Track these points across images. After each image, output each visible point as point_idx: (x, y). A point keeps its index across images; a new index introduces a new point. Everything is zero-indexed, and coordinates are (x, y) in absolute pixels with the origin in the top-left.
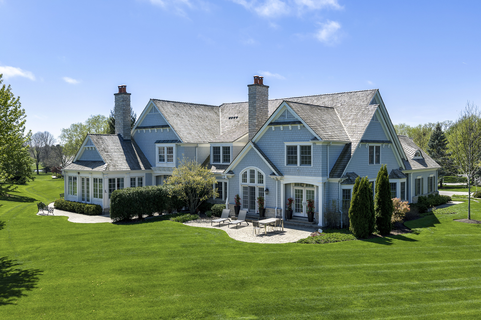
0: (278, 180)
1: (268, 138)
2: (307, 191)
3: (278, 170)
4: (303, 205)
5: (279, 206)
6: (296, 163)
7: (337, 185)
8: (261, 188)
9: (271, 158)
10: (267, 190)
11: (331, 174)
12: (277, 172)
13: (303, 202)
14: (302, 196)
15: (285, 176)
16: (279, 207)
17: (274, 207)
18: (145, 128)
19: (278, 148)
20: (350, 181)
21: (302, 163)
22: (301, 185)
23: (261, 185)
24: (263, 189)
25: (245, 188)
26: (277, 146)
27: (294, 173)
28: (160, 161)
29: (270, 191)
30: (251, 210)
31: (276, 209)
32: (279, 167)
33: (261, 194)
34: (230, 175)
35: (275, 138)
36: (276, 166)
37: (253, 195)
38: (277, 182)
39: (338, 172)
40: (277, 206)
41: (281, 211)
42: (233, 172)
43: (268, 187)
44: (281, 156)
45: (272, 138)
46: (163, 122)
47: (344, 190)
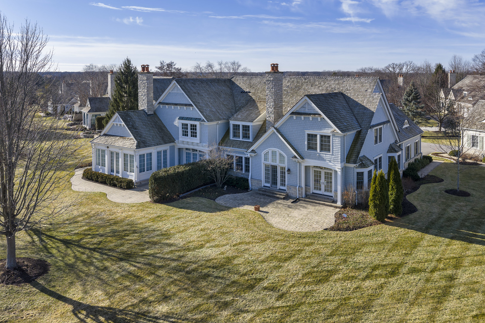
1: (289, 125)
2: (325, 172)
3: (299, 154)
4: (321, 184)
6: (316, 149)
7: (353, 169)
8: (283, 168)
9: (293, 143)
11: (347, 160)
13: (321, 181)
14: (320, 176)
15: (306, 160)
16: (300, 186)
17: (295, 185)
18: (167, 104)
20: (363, 165)
21: (321, 150)
22: (321, 168)
23: (282, 165)
25: (267, 167)
26: (298, 133)
27: (314, 157)
28: (183, 135)
29: (291, 171)
30: (273, 186)
31: (297, 187)
32: (300, 151)
33: (283, 173)
34: (253, 154)
35: (296, 126)
36: (298, 150)
37: (275, 173)
38: (298, 164)
39: (353, 158)
41: (302, 189)
42: (256, 151)
43: (290, 167)
44: (302, 142)
45: (293, 126)
46: (186, 101)
47: (358, 173)
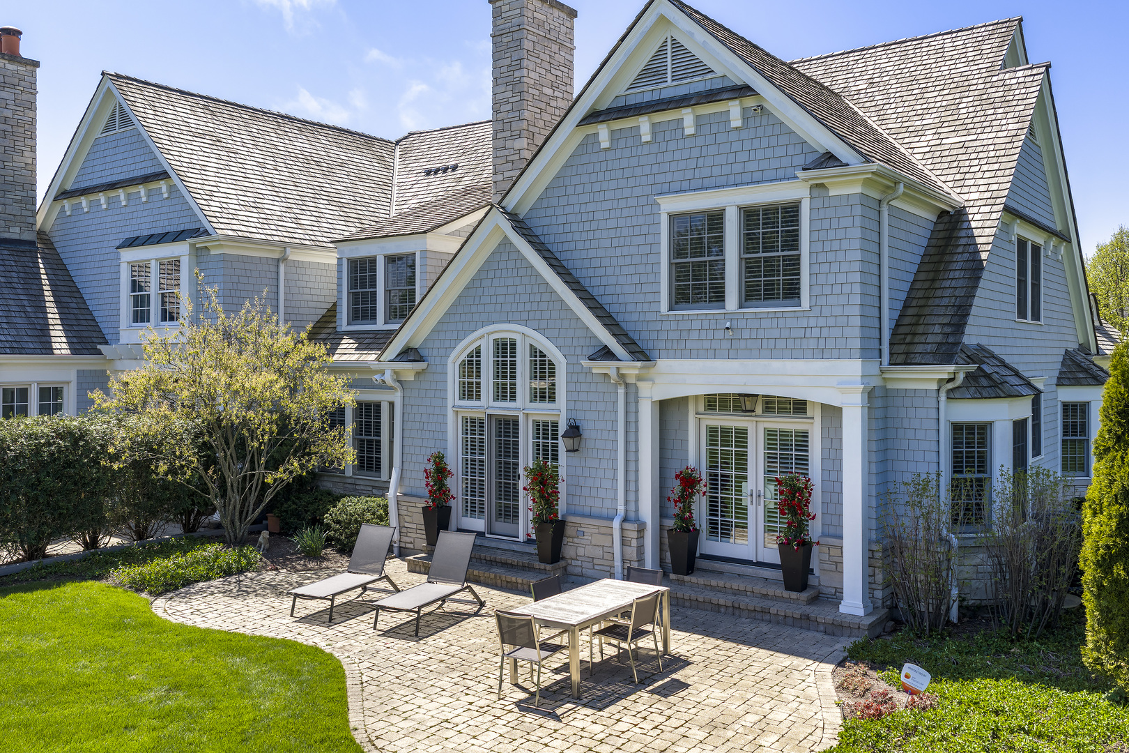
0: (627, 385)
1: (579, 189)
2: (770, 434)
3: (626, 335)
4: (746, 501)
5: (632, 507)
6: (718, 296)
7: (933, 403)
8: (545, 424)
9: (595, 282)
10: (574, 431)
11: (897, 349)
12: (623, 344)
13: (748, 487)
14: (742, 458)
15: (663, 364)
16: (632, 515)
17: (604, 512)
18: (84, 192)
19: (625, 232)
20: (984, 382)
21: (750, 294)
22: (741, 403)
23: (543, 411)
24: (555, 426)
25: (472, 426)
26: (622, 223)
27: (706, 345)
28: (135, 320)
29: (585, 434)
30: (500, 526)
31: (616, 524)
32: (630, 320)
33: (547, 452)
34: (408, 369)
35: (613, 185)
36: (619, 318)
37: (507, 456)
38: (621, 391)
39: (931, 339)
40: (621, 509)
41: (641, 531)
42: (423, 353)
43: (580, 416)
44: (641, 269)
45: (596, 187)
46: (149, 163)
47: (957, 428)
